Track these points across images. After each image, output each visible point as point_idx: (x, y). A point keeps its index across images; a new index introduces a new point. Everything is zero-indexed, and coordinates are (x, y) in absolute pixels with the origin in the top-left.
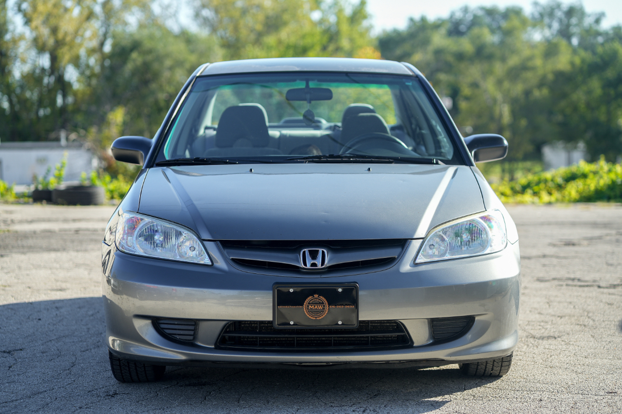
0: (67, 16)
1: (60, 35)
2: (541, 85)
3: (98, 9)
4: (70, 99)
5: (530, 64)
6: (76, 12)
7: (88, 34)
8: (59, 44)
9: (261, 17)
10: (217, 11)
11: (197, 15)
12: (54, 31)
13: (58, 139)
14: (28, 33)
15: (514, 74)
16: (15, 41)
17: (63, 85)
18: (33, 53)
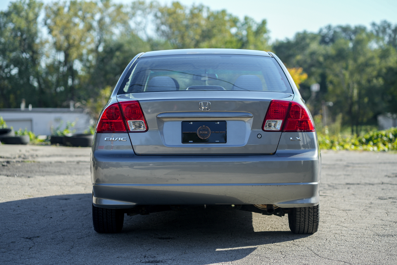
0: (76, 29)
1: (71, 41)
2: (378, 76)
3: (95, 24)
4: (76, 82)
5: (371, 62)
6: (81, 26)
7: (88, 40)
8: (70, 46)
9: (199, 31)
10: (170, 27)
11: (158, 29)
12: (67, 37)
13: (68, 107)
14: (50, 39)
15: (361, 69)
16: (42, 44)
17: (72, 73)
18: (53, 51)
